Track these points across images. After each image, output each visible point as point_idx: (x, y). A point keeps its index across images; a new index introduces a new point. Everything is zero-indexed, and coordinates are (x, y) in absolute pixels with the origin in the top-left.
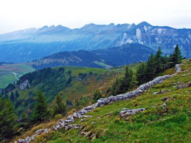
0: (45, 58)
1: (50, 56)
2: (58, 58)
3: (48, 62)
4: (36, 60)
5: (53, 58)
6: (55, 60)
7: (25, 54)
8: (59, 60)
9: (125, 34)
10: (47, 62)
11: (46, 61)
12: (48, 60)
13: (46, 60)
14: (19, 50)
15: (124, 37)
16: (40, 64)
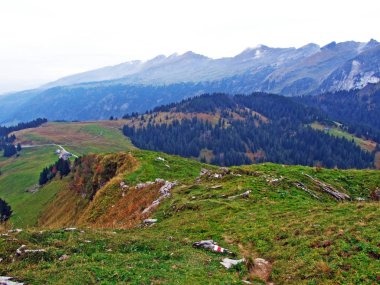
0: (159, 109)
1: (173, 105)
2: (198, 110)
3: (170, 122)
4: (135, 115)
5: (184, 111)
6: (189, 116)
7: (116, 108)
8: (202, 116)
9: (355, 63)
10: (164, 121)
11: (161, 118)
12: (168, 114)
13: (162, 115)
14: (104, 99)
15: (354, 72)
16: (146, 124)
